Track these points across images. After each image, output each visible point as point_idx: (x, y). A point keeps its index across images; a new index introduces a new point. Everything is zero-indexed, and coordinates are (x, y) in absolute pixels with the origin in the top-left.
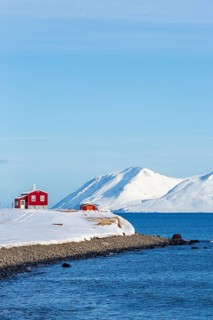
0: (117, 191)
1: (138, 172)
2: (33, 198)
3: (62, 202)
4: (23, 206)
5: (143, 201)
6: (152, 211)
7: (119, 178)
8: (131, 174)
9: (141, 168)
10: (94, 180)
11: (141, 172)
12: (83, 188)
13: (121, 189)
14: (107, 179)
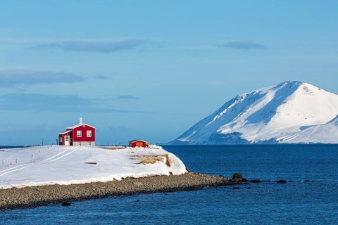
0: (268, 113)
1: (296, 88)
2: (79, 133)
3: (192, 129)
4: (67, 143)
5: (302, 128)
6: (315, 141)
7: (270, 97)
8: (286, 91)
9: (300, 83)
10: (236, 99)
11: (300, 88)
12: (220, 111)
13: (273, 112)
14: (253, 98)
